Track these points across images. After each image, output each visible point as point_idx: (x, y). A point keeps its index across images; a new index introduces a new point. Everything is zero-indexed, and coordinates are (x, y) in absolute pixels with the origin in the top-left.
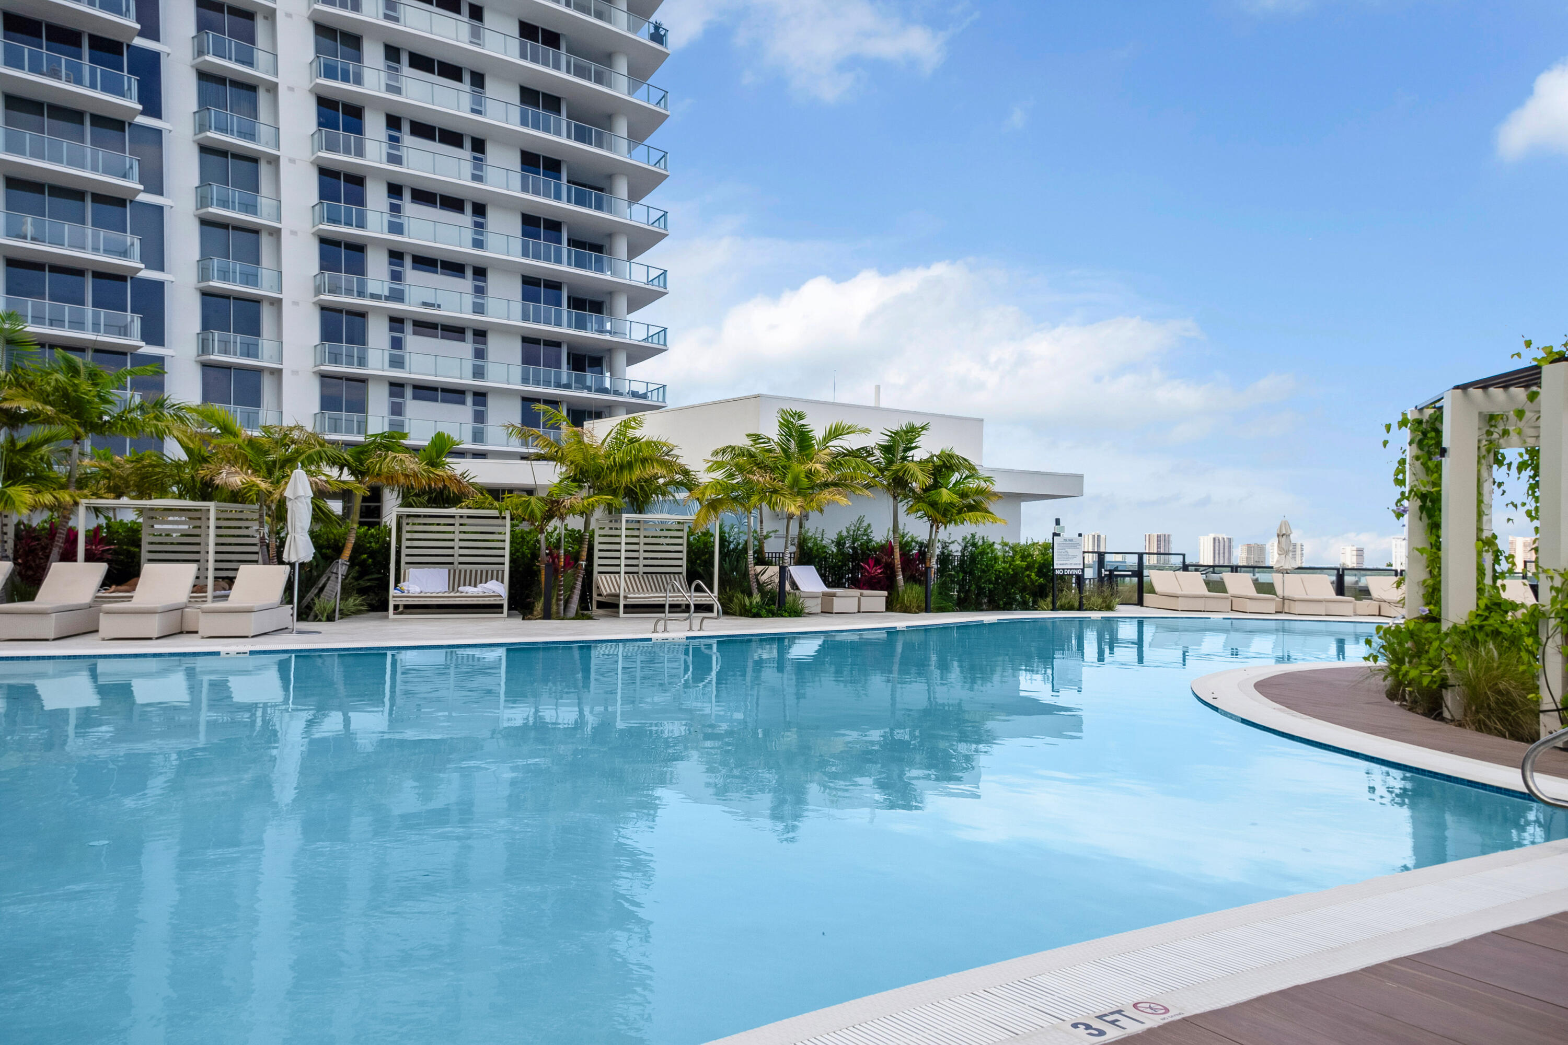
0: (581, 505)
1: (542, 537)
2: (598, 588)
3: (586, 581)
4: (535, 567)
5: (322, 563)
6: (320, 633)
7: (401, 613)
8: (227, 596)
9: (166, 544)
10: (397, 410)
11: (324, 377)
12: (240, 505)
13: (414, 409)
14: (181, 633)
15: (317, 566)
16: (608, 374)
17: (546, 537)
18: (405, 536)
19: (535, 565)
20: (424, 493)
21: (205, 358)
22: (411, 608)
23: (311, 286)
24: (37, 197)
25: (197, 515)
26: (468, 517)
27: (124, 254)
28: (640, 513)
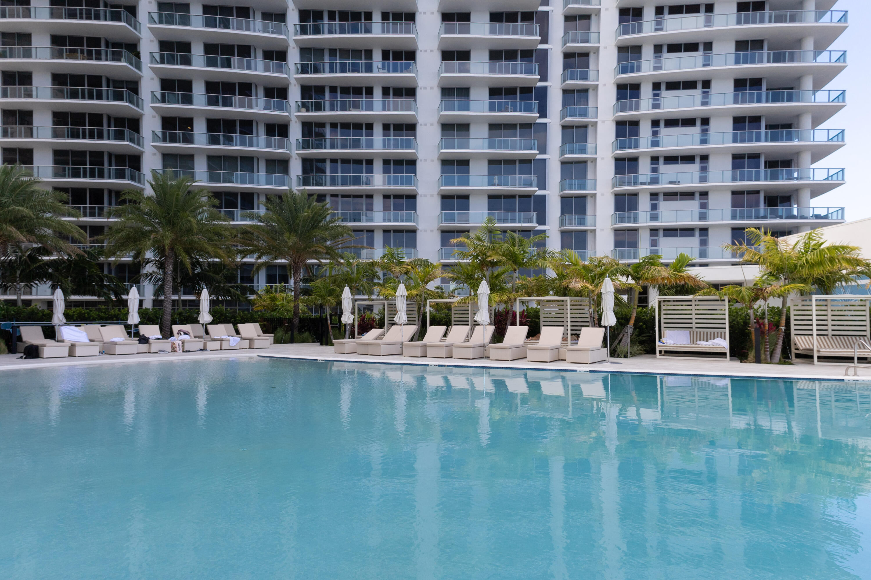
0: (779, 290)
1: (751, 312)
2: (795, 344)
3: (786, 340)
4: (747, 331)
5: (620, 327)
6: (621, 363)
7: (663, 355)
8: (577, 343)
9: (550, 317)
10: (654, 244)
11: (616, 230)
12: (580, 298)
13: (664, 242)
14: (559, 360)
15: (617, 329)
16: (796, 206)
17: (753, 311)
18: (663, 312)
19: (747, 329)
20: (672, 288)
21: (562, 228)
22: (669, 353)
23: (610, 184)
24: (499, 166)
25: (562, 303)
26: (699, 301)
27: (530, 185)
28: (827, 294)
